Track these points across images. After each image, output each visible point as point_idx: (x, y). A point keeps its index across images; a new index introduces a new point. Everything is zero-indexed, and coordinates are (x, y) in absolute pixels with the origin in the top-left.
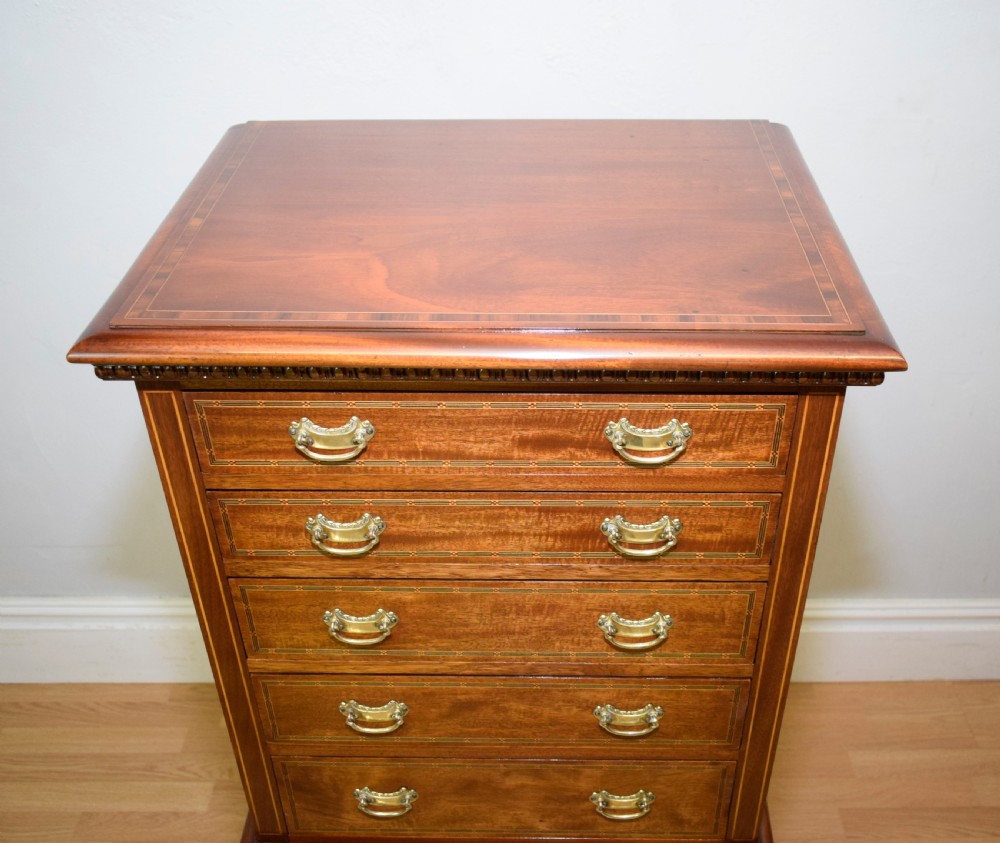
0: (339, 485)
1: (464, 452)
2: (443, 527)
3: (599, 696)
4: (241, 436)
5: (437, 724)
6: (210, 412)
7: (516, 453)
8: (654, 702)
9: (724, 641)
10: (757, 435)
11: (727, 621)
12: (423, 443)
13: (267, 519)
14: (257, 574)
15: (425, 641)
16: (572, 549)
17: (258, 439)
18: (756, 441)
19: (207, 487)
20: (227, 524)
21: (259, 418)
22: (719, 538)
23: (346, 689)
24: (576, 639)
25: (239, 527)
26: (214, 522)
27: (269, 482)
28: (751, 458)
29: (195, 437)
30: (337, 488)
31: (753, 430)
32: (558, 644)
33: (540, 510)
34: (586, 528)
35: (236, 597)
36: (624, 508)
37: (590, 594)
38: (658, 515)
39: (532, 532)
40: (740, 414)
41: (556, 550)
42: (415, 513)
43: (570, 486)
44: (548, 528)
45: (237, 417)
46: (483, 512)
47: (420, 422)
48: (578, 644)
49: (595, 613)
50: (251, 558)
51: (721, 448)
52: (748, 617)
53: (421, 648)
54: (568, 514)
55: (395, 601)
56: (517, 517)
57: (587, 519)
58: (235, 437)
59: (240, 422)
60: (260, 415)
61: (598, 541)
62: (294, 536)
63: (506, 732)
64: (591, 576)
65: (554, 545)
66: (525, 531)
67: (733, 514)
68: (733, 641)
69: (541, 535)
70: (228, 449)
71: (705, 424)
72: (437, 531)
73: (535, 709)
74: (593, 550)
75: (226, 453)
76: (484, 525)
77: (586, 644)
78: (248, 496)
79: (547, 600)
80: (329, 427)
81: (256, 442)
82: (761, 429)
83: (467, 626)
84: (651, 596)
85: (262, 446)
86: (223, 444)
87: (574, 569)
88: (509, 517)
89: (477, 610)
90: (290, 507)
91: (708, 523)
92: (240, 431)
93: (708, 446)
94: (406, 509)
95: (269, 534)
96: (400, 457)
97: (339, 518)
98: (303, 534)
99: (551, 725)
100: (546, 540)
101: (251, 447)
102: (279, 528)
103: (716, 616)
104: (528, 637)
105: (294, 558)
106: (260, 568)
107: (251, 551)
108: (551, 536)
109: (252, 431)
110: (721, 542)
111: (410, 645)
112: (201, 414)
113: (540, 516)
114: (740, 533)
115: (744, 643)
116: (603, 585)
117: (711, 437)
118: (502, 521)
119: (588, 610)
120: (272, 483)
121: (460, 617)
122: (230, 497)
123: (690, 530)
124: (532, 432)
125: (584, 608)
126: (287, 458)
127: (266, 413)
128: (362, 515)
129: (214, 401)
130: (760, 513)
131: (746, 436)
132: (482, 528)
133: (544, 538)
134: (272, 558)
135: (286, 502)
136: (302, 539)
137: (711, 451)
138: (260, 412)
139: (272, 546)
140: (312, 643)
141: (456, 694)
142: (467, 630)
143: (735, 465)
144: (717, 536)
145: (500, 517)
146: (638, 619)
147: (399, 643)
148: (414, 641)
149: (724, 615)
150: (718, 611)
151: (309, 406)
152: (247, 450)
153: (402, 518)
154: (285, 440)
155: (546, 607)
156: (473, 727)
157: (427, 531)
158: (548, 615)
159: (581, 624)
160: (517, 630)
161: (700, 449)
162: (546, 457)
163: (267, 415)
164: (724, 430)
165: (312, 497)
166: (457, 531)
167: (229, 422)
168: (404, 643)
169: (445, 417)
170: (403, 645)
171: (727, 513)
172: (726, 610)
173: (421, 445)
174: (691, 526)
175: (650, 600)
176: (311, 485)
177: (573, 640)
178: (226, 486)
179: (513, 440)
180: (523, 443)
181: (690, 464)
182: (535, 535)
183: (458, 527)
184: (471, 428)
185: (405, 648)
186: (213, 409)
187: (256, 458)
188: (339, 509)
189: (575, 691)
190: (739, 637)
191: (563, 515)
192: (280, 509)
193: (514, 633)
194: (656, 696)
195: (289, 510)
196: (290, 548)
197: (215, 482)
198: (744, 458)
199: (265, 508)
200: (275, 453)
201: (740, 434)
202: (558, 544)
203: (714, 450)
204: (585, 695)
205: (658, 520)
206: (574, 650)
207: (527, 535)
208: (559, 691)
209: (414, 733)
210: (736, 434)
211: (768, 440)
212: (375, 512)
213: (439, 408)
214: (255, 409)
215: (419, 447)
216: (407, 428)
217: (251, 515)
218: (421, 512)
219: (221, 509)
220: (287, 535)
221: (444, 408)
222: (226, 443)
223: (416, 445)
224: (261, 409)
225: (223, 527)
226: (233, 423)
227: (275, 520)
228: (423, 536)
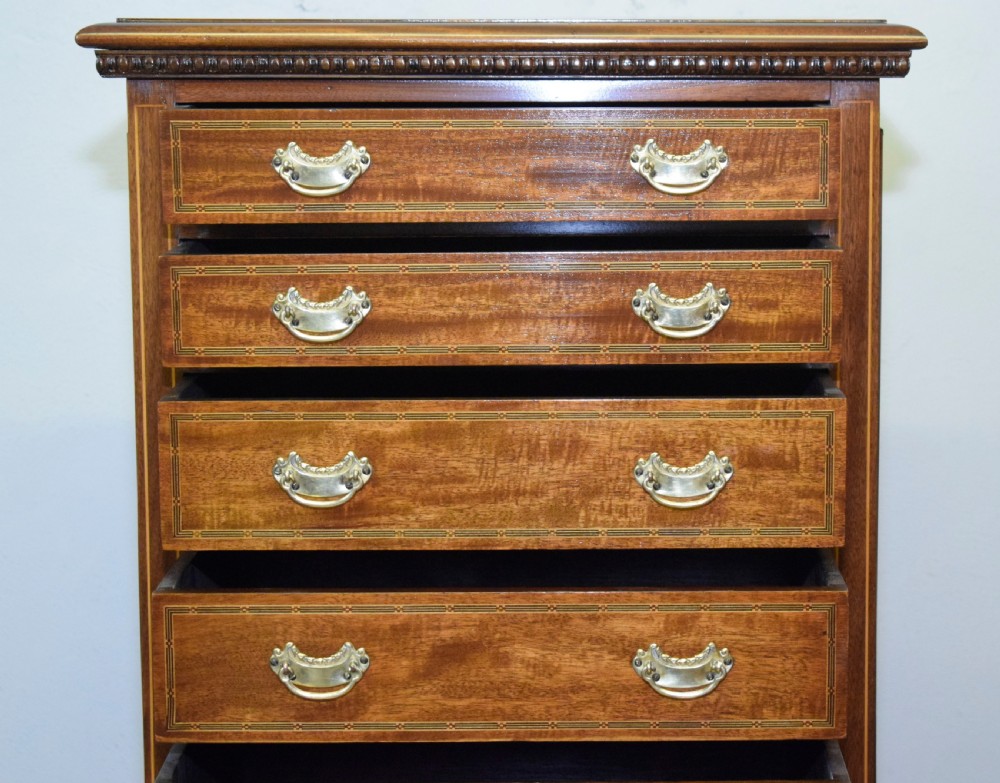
1: (470, 190)
2: (442, 306)
3: (640, 627)
4: (217, 171)
5: (410, 691)
6: (187, 136)
7: (529, 191)
8: (718, 638)
9: (803, 503)
10: (802, 162)
11: (801, 467)
12: (425, 178)
13: (228, 296)
15: (406, 511)
16: (598, 340)
17: (237, 174)
18: (804, 170)
20: (177, 308)
21: (241, 144)
22: (776, 320)
23: (283, 621)
24: (606, 504)
25: (191, 310)
28: (798, 195)
29: (163, 172)
31: (796, 155)
32: (582, 514)
33: (559, 278)
34: (615, 305)
35: (163, 435)
36: (660, 274)
37: (624, 421)
38: (700, 283)
39: (549, 315)
40: (780, 133)
41: (577, 342)
42: (407, 284)
44: (568, 307)
45: (217, 143)
46: (490, 283)
47: (421, 148)
48: (610, 512)
49: (631, 455)
50: (198, 360)
51: (763, 181)
52: (829, 458)
53: (400, 524)
54: (593, 284)
55: (371, 437)
56: (531, 289)
57: (615, 291)
58: (210, 172)
59: (218, 151)
60: (244, 141)
61: (630, 326)
62: (257, 324)
63: (507, 706)
65: (575, 334)
66: (540, 310)
67: (789, 281)
68: (815, 504)
69: (559, 318)
70: (199, 190)
71: (742, 148)
72: (434, 312)
73: (549, 658)
74: (624, 340)
75: (197, 193)
76: (491, 303)
77: (621, 512)
78: (209, 262)
79: (569, 432)
80: (319, 157)
81: (233, 178)
82: (804, 154)
83: (462, 481)
84: (701, 423)
85: (239, 184)
86: (194, 182)
88: (521, 289)
89: (476, 453)
90: (258, 278)
91: (761, 296)
92: (216, 163)
93: (748, 178)
94: (397, 278)
95: (227, 322)
96: (396, 199)
97: (316, 294)
98: (269, 320)
99: (573, 692)
100: (567, 325)
101: (226, 186)
102: (240, 312)
103: (788, 458)
104: (543, 500)
107: (200, 350)
108: (572, 319)
109: (230, 163)
110: (779, 326)
111: (385, 519)
112: (176, 140)
113: (559, 288)
114: (801, 310)
115: (829, 506)
117: (750, 165)
118: (512, 297)
119: (621, 449)
121: (455, 464)
122: (187, 263)
123: (740, 306)
124: (548, 161)
125: (615, 446)
126: (266, 200)
127: (253, 137)
128: (344, 288)
129: (193, 122)
130: (821, 279)
131: (790, 163)
132: (488, 307)
133: (563, 321)
135: (253, 270)
136: (267, 329)
137: (752, 186)
138: (243, 136)
139: (228, 341)
140: (254, 517)
141: (439, 628)
142: (463, 488)
143: (779, 204)
144: (773, 317)
145: (510, 290)
146: (687, 465)
147: (371, 515)
148: (391, 511)
149: (797, 455)
150: (789, 448)
151: (299, 128)
152: (221, 190)
153: (392, 293)
154: (267, 175)
155: (567, 444)
156: (460, 698)
157: (420, 313)
158: (568, 460)
159: (614, 476)
160: (528, 488)
161: (738, 183)
162: (566, 196)
163: (251, 141)
164: (763, 155)
165: (286, 262)
166: (458, 312)
167: (205, 151)
168: (378, 515)
169: (452, 141)
170: (376, 519)
171: (781, 280)
172: (799, 446)
173: (421, 179)
174: (741, 300)
175: (700, 429)
177: (602, 506)
179: (527, 173)
180: (537, 176)
181: (731, 205)
182: (553, 318)
183: (459, 307)
184: (480, 156)
185: (378, 525)
186: (190, 133)
187: (229, 202)
188: (316, 279)
189: (607, 617)
190: (820, 496)
191: (587, 285)
192: (244, 281)
193: (524, 493)
194: (720, 626)
195: (255, 283)
196: (250, 343)
198: (790, 194)
199: (226, 280)
200: (250, 194)
201: (782, 160)
202: (582, 333)
203: (755, 184)
204: (621, 626)
205: (699, 290)
206: (604, 523)
207: (544, 317)
208: (582, 617)
209: (375, 713)
210: (778, 161)
211: (814, 169)
212: (359, 284)
213: (445, 128)
214: (238, 132)
215: (419, 183)
216: (407, 156)
217: (208, 292)
218: (415, 283)
219: (172, 282)
220: (248, 323)
221: (451, 128)
222: (198, 180)
223: (416, 181)
224: (245, 132)
225: (170, 312)
226: (210, 152)
227: (236, 298)
228: (416, 322)
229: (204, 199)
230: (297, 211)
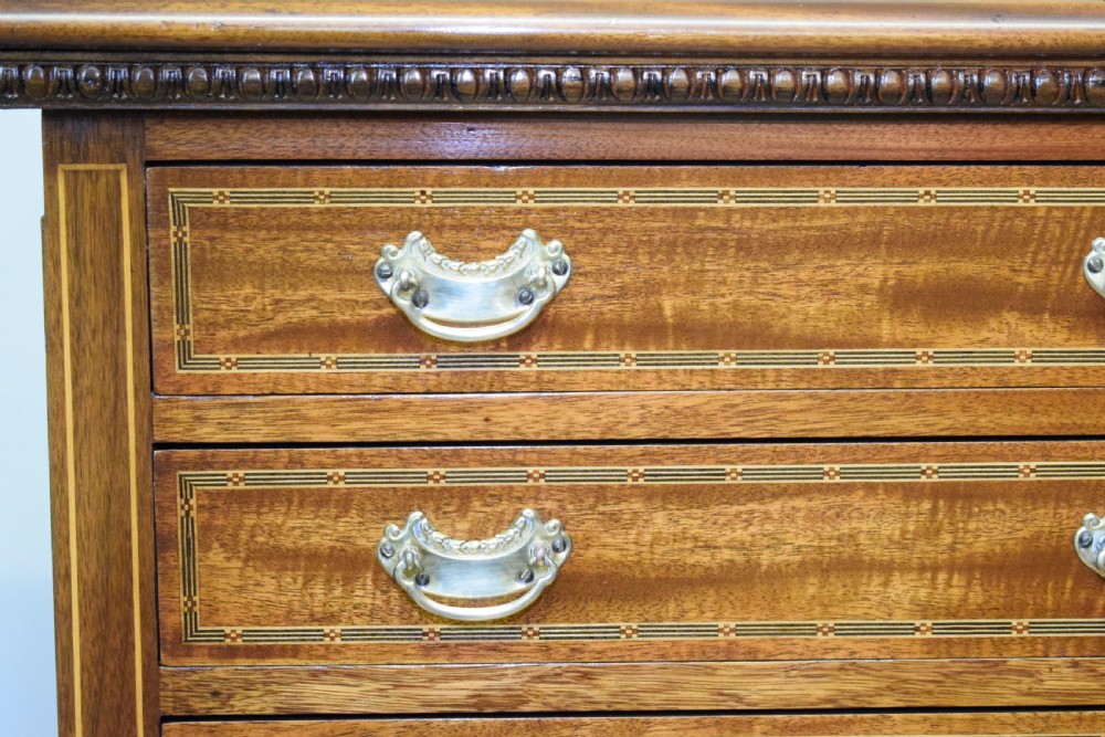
0: (472, 426)
1: (768, 326)
2: (707, 547)
4: (262, 288)
6: (202, 220)
7: (886, 329)
12: (678, 303)
13: (289, 529)
14: (239, 705)
16: (1009, 611)
17: (302, 294)
19: (158, 438)
20: (189, 552)
21: (311, 235)
25: (216, 556)
26: (159, 543)
27: (307, 420)
29: (154, 291)
30: (465, 435)
33: (936, 492)
34: (1042, 544)
39: (914, 561)
41: (968, 615)
42: (637, 506)
43: (1006, 421)
44: (952, 548)
45: (263, 234)
46: (800, 502)
47: (674, 244)
50: (232, 653)
54: (1000, 504)
56: (882, 514)
57: (1043, 519)
58: (248, 290)
59: (268, 251)
60: (317, 228)
61: (1069, 584)
62: (347, 581)
64: (1050, 693)
65: (965, 599)
66: (898, 555)
69: (935, 569)
70: (228, 324)
72: (691, 560)
74: (1057, 612)
75: (223, 334)
76: (803, 540)
78: (253, 463)
80: (468, 260)
81: (294, 304)
85: (306, 314)
86: (216, 311)
87: (1011, 671)
88: (863, 515)
90: (349, 494)
92: (262, 273)
94: (621, 494)
95: (287, 578)
96: (621, 345)
97: (463, 526)
98: (370, 575)
100: (949, 585)
101: (281, 319)
102: (313, 558)
105: (338, 651)
106: (249, 686)
107: (234, 631)
108: (960, 570)
109: (289, 272)
112: (180, 226)
113: (934, 510)
116: (1080, 719)
118: (846, 528)
120: (316, 421)
122: (210, 466)
124: (924, 268)
126: (361, 347)
127: (333, 223)
128: (518, 513)
129: (216, 192)
132: (798, 549)
133: (942, 577)
134: (283, 652)
135: (339, 475)
136: (365, 593)
138: (316, 219)
139: (289, 616)
145: (841, 514)
151: (429, 204)
152: (271, 327)
153: (612, 522)
154: (362, 297)
157: (666, 559)
162: (956, 338)
163: (331, 228)
165: (404, 462)
166: (739, 559)
167: (240, 249)
169: (733, 231)
173: (671, 305)
176: (406, 427)
178: (206, 433)
179: (881, 291)
180: (902, 298)
182: (922, 569)
183: (742, 547)
184: (789, 259)
186: (209, 212)
187: (287, 350)
188: (464, 498)
191: (989, 508)
192: (322, 500)
195: (345, 502)
196: (331, 618)
197: (179, 422)
199: (287, 497)
200: (330, 335)
202: (976, 596)
207: (905, 568)
212: (550, 505)
213: (720, 204)
214: (306, 212)
215: (668, 312)
216: (644, 259)
217: (250, 521)
218: (658, 503)
219: (180, 501)
220: (328, 581)
221: (732, 204)
222: (224, 307)
223: (660, 308)
224: (320, 212)
225: (176, 559)
226: (249, 251)
227: (306, 533)
228: (658, 579)
229: (235, 344)
230: (423, 369)
